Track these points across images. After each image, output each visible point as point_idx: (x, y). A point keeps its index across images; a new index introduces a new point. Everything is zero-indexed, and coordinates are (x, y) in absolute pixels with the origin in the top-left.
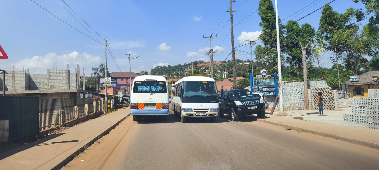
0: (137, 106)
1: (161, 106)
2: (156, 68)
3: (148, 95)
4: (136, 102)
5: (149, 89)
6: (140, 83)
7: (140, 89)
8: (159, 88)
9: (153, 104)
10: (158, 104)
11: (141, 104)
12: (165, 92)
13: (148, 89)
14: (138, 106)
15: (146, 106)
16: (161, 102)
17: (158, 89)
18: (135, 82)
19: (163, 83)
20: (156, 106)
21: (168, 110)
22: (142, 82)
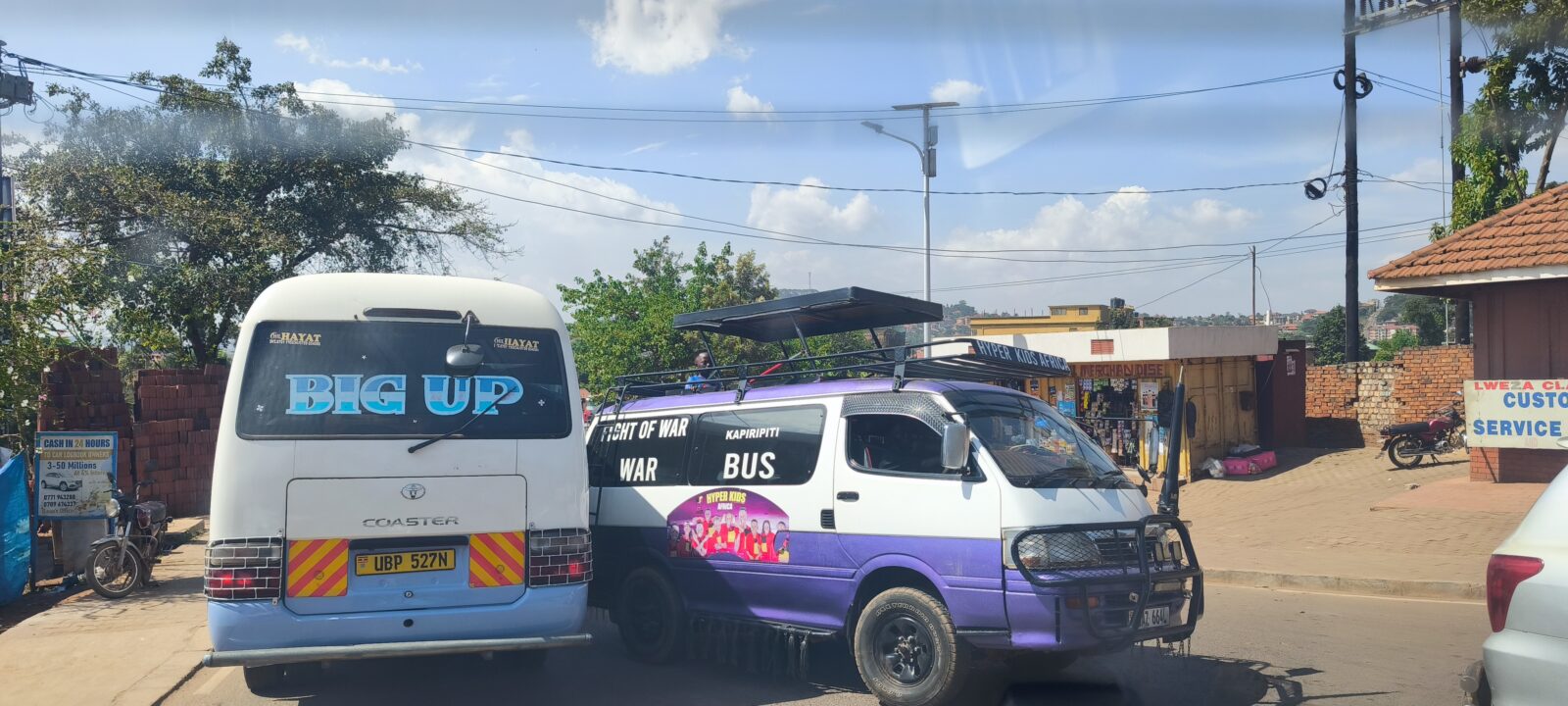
0: (274, 572)
1: (521, 559)
3: (390, 453)
4: (271, 532)
5: (400, 397)
6: (314, 340)
7: (306, 395)
9: (440, 548)
10: (485, 538)
11: (316, 544)
12: (552, 422)
13: (395, 403)
14: (281, 569)
15: (366, 567)
16: (518, 524)
17: (485, 400)
18: (264, 329)
19: (532, 346)
20: (464, 566)
22: (331, 330)
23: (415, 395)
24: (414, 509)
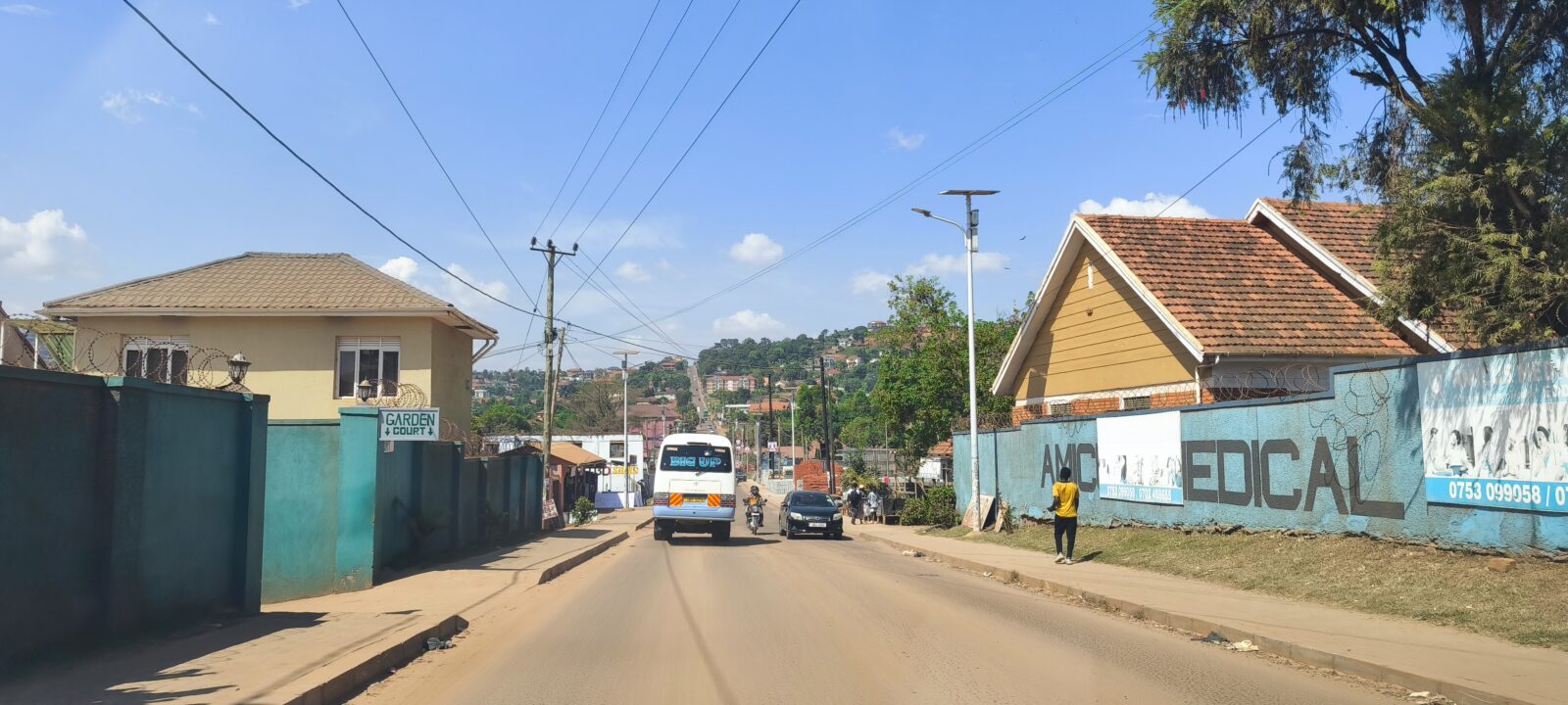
0: (667, 500)
1: (719, 501)
2: (718, 345)
3: (692, 475)
4: (666, 491)
5: (694, 462)
6: (676, 449)
7: (674, 461)
8: (716, 462)
9: (702, 496)
10: (711, 495)
11: (676, 494)
12: (728, 469)
13: (692, 463)
14: (669, 499)
15: (685, 500)
16: (719, 492)
17: (712, 464)
18: (666, 447)
19: (724, 451)
20: (707, 500)
21: (734, 511)
22: (680, 447)
23: (697, 462)
24: (695, 488)
